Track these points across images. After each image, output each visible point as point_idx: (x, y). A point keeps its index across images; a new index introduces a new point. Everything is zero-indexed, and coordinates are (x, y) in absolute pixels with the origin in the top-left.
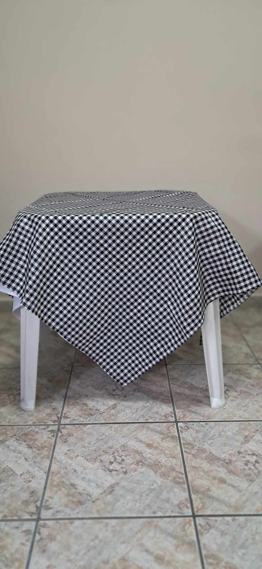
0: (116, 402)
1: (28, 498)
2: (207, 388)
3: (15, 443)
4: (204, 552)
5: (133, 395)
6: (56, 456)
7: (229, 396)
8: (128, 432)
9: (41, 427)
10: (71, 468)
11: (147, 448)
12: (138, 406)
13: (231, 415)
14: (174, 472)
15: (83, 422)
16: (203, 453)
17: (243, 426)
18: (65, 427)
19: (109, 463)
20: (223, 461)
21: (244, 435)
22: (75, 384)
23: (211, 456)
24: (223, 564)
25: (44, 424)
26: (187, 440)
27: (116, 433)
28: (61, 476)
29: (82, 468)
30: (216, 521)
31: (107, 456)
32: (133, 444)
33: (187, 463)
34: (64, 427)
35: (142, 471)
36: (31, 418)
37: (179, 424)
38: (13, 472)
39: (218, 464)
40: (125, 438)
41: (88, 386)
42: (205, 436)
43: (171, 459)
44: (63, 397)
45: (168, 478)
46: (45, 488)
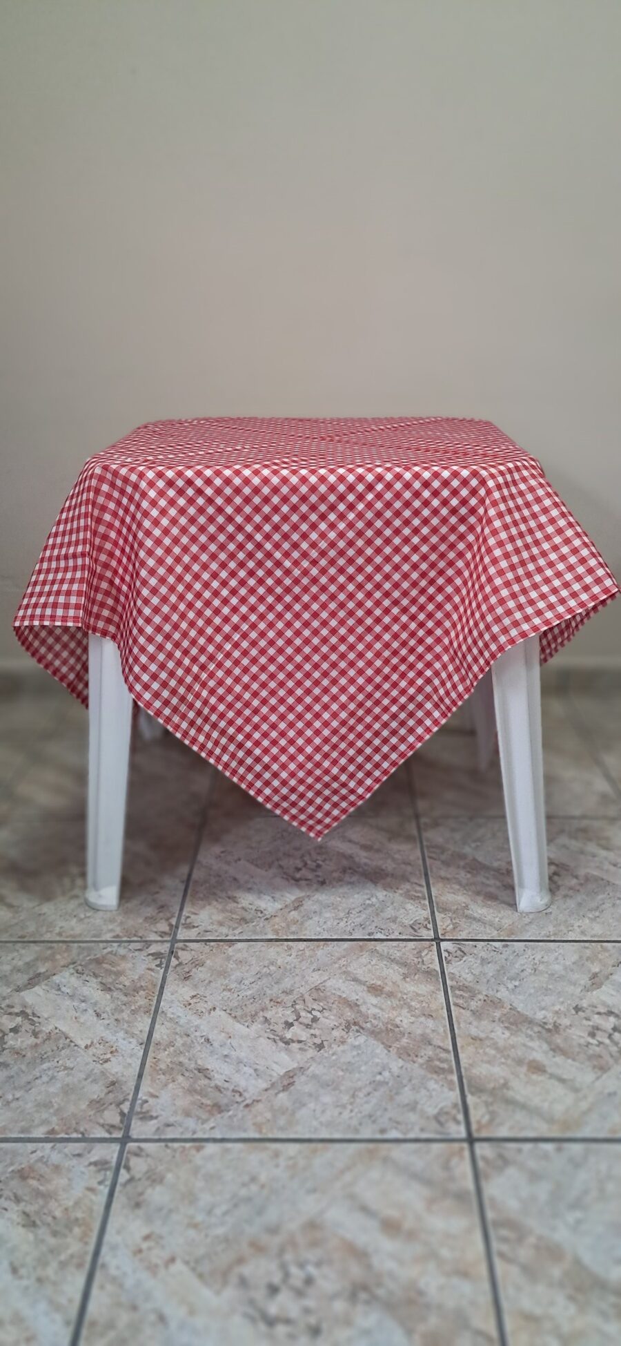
0: (302, 894)
1: (102, 1095)
2: (510, 868)
3: (74, 981)
4: (490, 1215)
5: (340, 880)
6: (164, 1009)
7: (558, 887)
8: (327, 959)
9: (132, 946)
10: (198, 1034)
11: (369, 994)
12: (353, 903)
13: (562, 928)
14: (430, 1047)
15: (227, 936)
16: (496, 1008)
17: (588, 952)
18: (187, 946)
19: (284, 1026)
20: (540, 1026)
21: (589, 971)
22: (209, 856)
23: (514, 1015)
24: (532, 1240)
25: (139, 939)
26: (461, 979)
27: (300, 962)
28: (175, 1051)
29: (223, 1034)
30: (520, 1151)
31: (280, 1009)
32: (338, 985)
33: (459, 1028)
34: (184, 947)
35: (357, 1043)
36: (111, 927)
37: (444, 945)
38: (68, 1040)
39: (529, 1032)
40: (320, 972)
41: (239, 860)
42: (502, 972)
43: (422, 1019)
44: (183, 882)
45: (415, 1059)
46: (140, 1076)
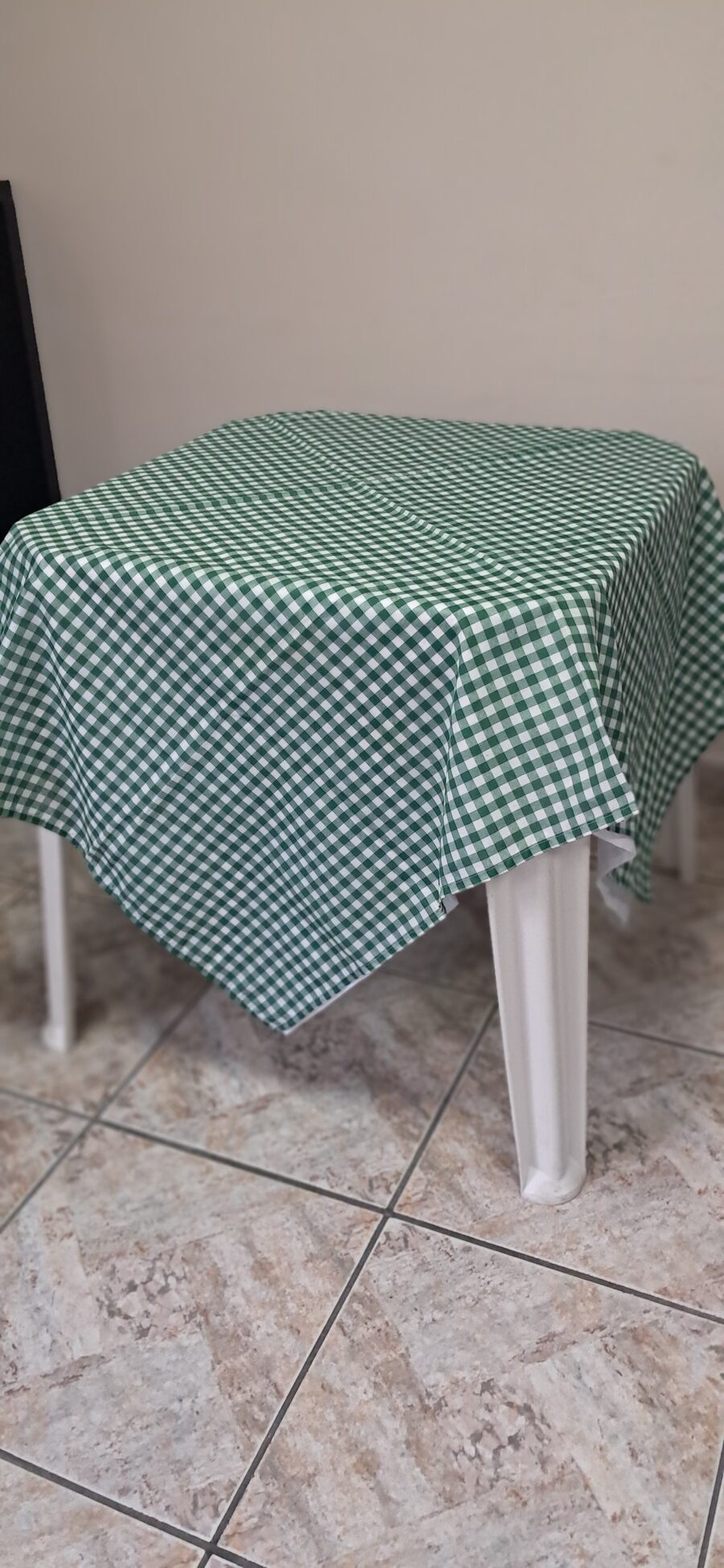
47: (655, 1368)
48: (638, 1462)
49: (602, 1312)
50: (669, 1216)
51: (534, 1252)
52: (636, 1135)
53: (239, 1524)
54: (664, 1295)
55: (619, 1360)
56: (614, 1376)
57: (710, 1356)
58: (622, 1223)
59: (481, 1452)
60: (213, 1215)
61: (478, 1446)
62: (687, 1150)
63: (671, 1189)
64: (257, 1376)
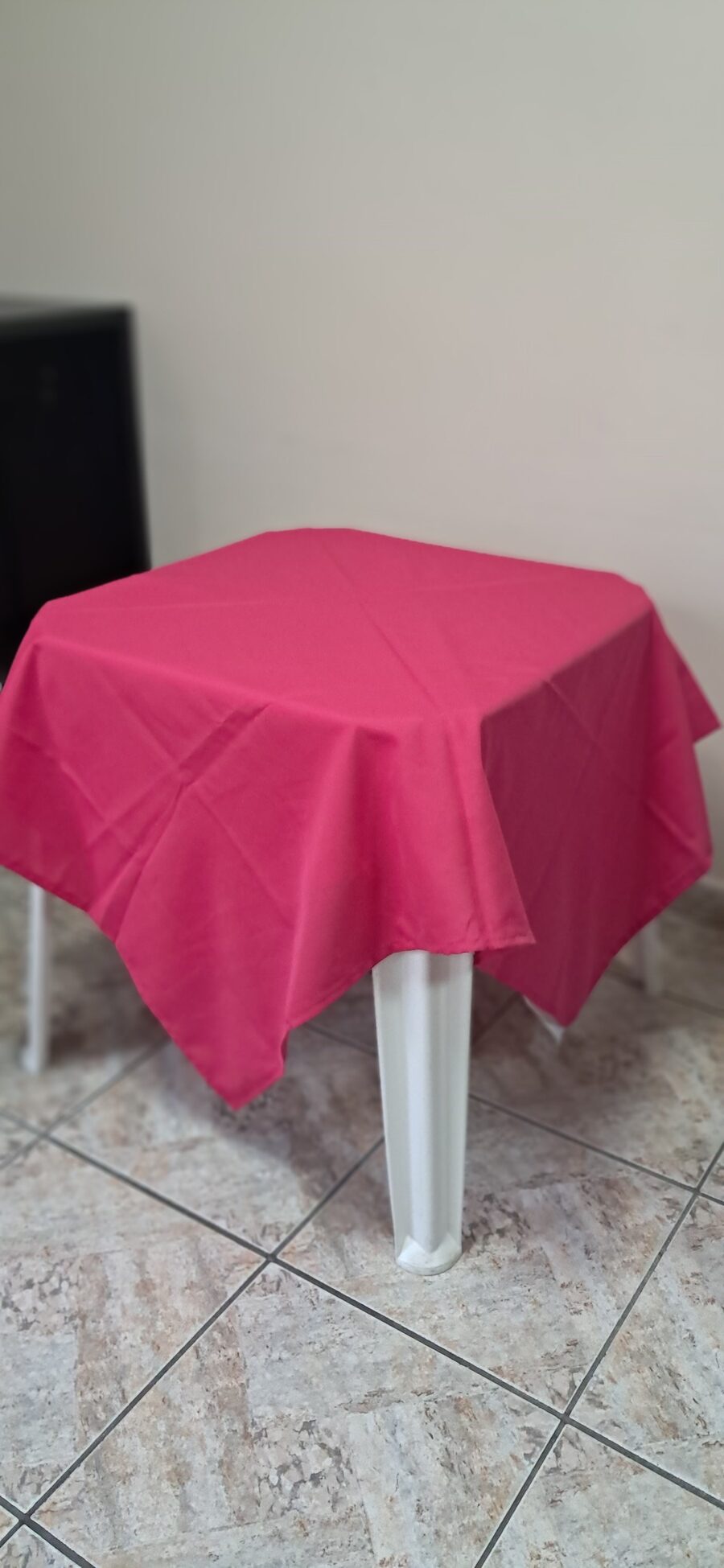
47: (465, 1436)
48: (422, 1517)
49: (434, 1378)
50: (526, 1302)
51: (390, 1313)
52: (521, 1224)
53: (54, 1503)
54: (497, 1373)
55: (435, 1424)
56: (426, 1437)
57: (521, 1436)
58: (480, 1301)
59: (283, 1483)
60: (118, 1234)
61: (282, 1477)
62: (564, 1245)
63: (536, 1278)
64: (110, 1381)
